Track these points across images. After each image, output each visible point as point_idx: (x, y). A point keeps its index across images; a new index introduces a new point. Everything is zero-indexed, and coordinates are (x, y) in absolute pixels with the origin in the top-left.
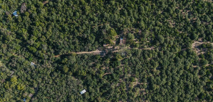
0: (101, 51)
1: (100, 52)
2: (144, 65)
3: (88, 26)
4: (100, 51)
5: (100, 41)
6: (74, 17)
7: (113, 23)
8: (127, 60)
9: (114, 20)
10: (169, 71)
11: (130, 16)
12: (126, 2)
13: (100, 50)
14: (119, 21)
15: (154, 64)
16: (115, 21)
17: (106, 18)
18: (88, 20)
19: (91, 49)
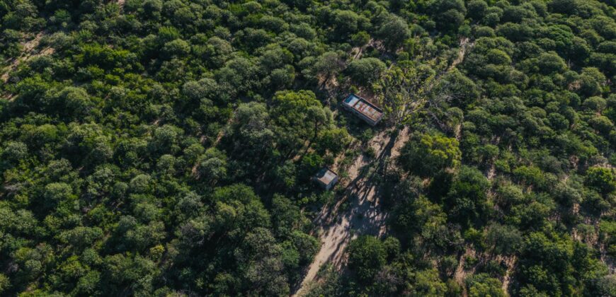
0: (345, 222)
1: (347, 229)
2: (535, 95)
3: (166, 185)
4: (340, 222)
5: (291, 181)
6: (49, 219)
7: (255, 89)
8: (473, 138)
9: (245, 78)
10: (601, 41)
11: (282, 31)
12: (223, 14)
13: (333, 224)
14: (270, 65)
15: (548, 63)
16: (252, 77)
17: (207, 97)
18: (138, 168)
19: (293, 256)
